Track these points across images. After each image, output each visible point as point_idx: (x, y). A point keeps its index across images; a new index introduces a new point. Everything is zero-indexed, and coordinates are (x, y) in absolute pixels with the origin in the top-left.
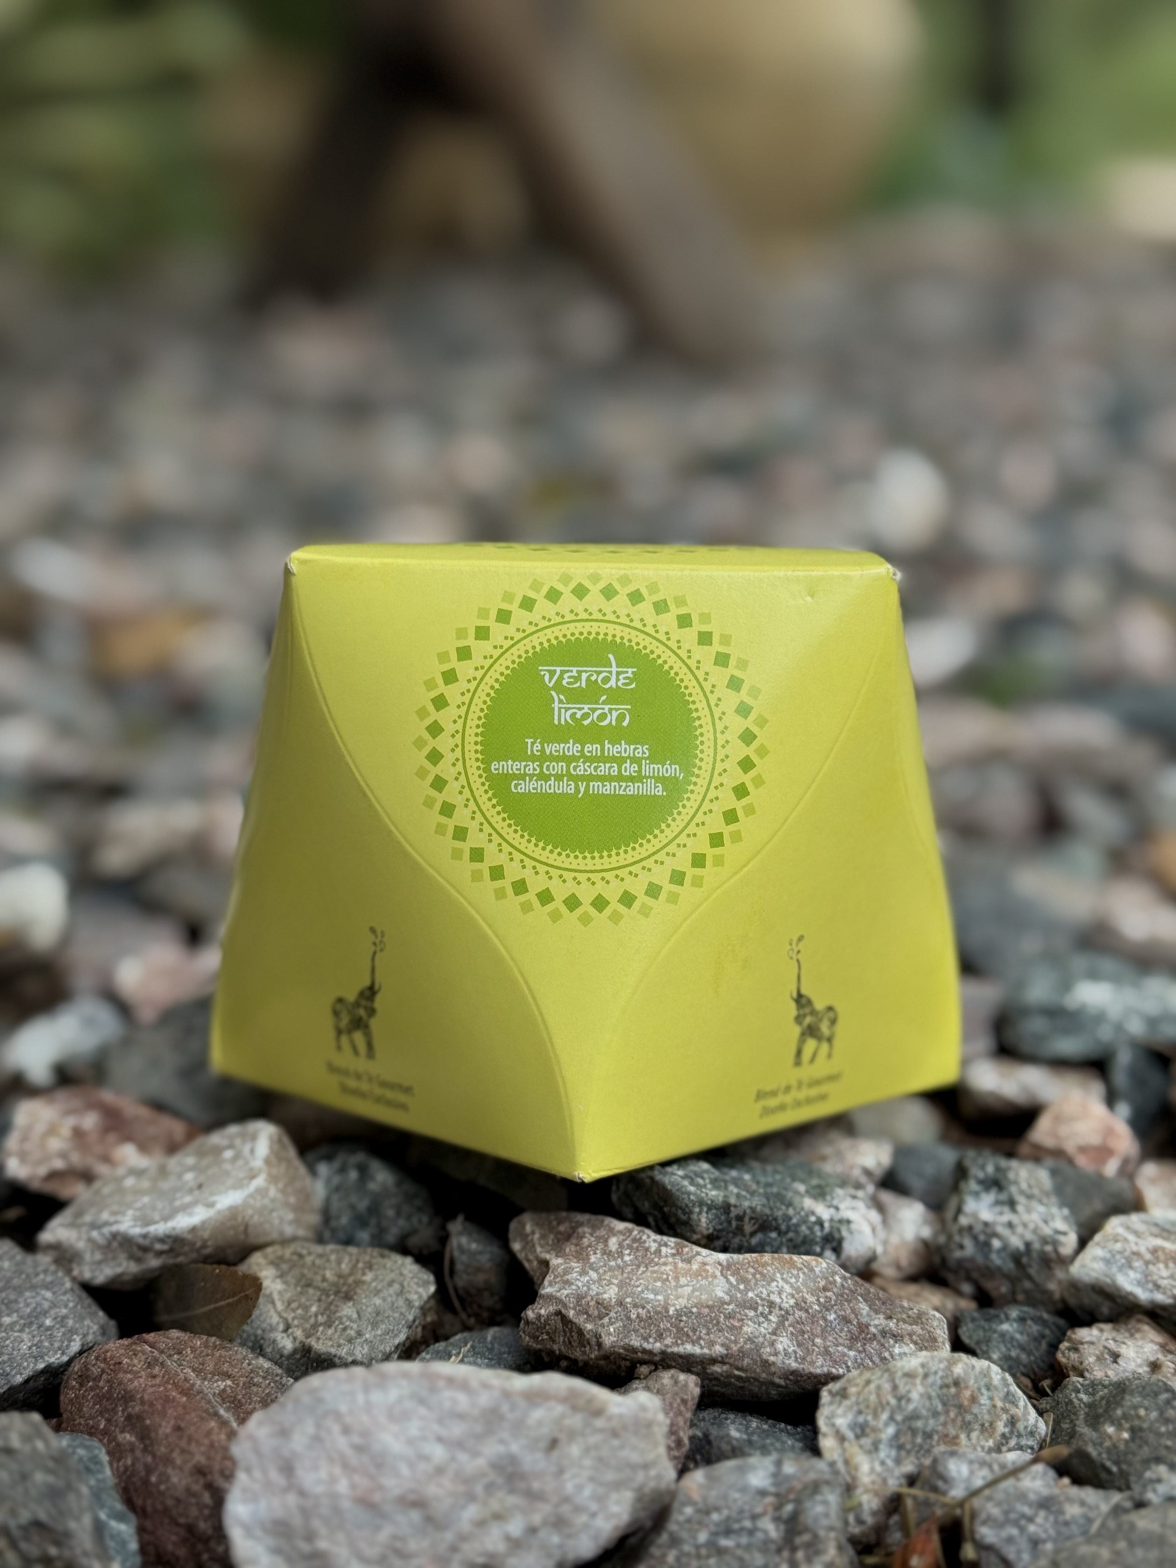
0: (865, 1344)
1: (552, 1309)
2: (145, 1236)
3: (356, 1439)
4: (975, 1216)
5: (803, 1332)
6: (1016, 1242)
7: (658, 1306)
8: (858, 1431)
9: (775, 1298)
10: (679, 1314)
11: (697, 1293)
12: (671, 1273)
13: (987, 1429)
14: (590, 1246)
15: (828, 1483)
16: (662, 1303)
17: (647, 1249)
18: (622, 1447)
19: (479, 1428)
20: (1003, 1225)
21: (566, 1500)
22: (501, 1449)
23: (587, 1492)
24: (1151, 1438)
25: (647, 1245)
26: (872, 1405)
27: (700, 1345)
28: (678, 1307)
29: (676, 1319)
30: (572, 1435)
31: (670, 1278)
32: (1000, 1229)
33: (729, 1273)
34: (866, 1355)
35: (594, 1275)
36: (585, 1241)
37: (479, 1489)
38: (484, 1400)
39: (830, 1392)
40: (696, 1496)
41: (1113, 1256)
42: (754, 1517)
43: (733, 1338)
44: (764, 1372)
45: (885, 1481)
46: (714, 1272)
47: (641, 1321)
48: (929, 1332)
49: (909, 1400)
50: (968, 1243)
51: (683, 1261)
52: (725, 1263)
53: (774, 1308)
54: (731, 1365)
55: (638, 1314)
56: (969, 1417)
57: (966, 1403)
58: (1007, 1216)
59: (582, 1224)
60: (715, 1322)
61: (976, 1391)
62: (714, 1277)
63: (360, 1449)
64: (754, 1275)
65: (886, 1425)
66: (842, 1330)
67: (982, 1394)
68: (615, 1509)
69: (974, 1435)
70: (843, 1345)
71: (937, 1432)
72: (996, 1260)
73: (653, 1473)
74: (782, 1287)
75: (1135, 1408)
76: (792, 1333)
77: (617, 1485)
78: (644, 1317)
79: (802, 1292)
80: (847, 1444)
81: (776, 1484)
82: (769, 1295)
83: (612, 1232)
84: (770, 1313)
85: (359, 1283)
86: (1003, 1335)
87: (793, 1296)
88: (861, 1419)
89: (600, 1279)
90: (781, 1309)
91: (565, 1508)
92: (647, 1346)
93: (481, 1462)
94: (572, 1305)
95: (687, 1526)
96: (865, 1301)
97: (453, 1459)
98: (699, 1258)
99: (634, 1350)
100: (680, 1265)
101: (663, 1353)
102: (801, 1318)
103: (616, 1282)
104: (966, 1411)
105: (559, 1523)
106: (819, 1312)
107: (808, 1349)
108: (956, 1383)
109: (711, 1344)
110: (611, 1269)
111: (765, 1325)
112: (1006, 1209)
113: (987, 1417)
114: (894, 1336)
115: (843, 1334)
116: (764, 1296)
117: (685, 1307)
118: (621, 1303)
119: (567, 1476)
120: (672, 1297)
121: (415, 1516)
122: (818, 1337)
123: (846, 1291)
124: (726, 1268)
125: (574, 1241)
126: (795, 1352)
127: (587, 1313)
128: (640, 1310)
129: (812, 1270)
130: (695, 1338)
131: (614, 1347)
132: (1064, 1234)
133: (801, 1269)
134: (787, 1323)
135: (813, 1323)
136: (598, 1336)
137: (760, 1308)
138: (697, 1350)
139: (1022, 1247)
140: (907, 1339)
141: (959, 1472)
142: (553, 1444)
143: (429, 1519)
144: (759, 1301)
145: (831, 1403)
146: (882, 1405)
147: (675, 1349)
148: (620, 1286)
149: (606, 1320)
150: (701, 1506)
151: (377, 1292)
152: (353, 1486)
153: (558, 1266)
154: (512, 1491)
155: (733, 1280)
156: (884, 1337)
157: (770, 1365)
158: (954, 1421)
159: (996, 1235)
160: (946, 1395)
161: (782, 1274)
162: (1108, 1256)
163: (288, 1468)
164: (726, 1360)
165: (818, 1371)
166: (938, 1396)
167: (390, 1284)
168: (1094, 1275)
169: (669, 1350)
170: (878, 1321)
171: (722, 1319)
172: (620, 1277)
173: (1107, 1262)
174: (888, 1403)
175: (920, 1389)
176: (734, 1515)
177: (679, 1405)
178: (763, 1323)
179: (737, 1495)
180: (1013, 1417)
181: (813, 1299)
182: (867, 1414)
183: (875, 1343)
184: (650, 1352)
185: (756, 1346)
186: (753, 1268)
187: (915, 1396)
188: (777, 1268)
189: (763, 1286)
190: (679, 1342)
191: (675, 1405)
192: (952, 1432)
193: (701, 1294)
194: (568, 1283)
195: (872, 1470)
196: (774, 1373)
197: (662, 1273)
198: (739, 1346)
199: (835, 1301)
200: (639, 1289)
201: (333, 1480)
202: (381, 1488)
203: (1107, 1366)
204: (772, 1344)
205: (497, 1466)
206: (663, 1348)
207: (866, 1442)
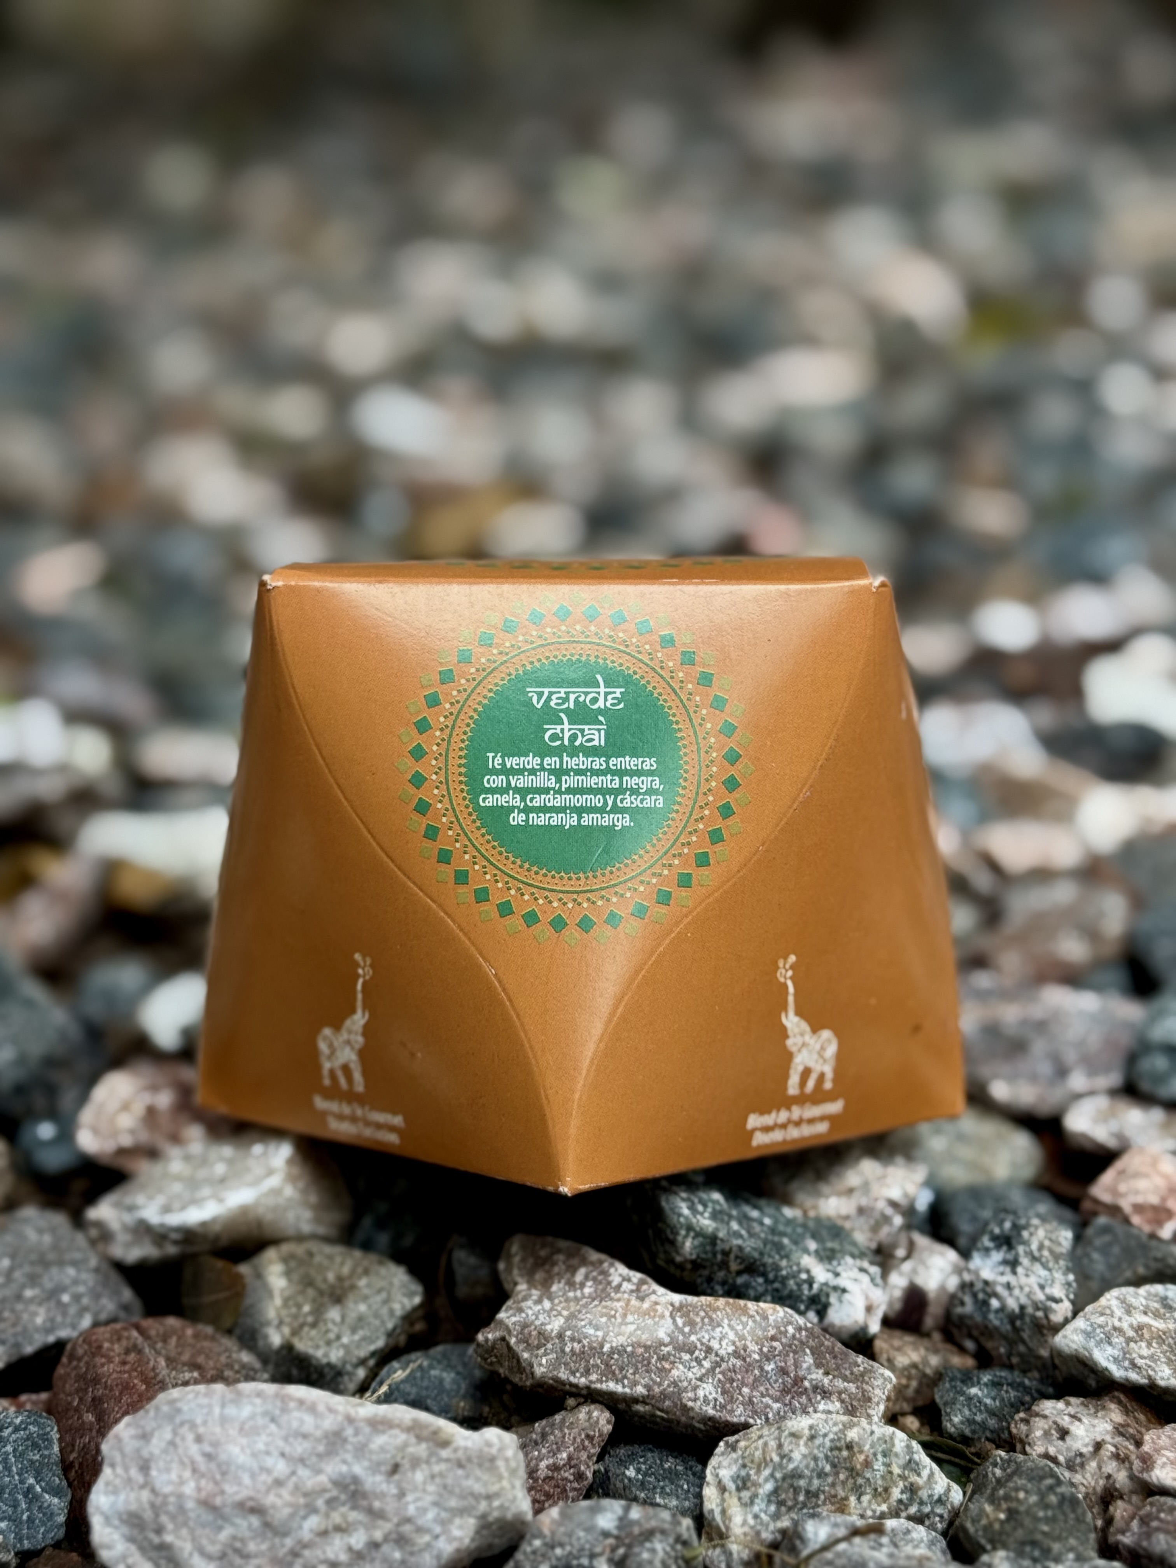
0: (793, 1398)
1: (498, 1334)
2: (162, 1225)
3: (208, 1449)
4: (977, 1273)
5: (732, 1381)
6: (1012, 1304)
7: (595, 1342)
8: (740, 1483)
9: (715, 1345)
10: (613, 1351)
11: (639, 1332)
12: (620, 1310)
13: (882, 1494)
14: (558, 1274)
15: (663, 1532)
16: (600, 1339)
17: (609, 1283)
18: (467, 1477)
19: (321, 1448)
20: (1002, 1285)
21: (408, 1520)
22: (344, 1469)
23: (431, 1515)
24: (1027, 1521)
25: (610, 1278)
26: (756, 1460)
27: (623, 1384)
28: (614, 1345)
29: (608, 1356)
30: (415, 1463)
31: (617, 1315)
32: (1000, 1289)
33: (679, 1314)
34: (791, 1409)
35: (547, 1304)
36: (556, 1269)
37: (320, 1503)
38: (329, 1423)
39: (727, 1443)
40: (546, 1531)
41: (1094, 1330)
42: (592, 1556)
43: (658, 1380)
44: (683, 1415)
45: (758, 1533)
46: (663, 1312)
47: (573, 1355)
48: (864, 1391)
49: (790, 1459)
50: (968, 1299)
51: (638, 1298)
52: (677, 1304)
53: (711, 1354)
54: (653, 1406)
55: (572, 1348)
56: (860, 1481)
57: (858, 1467)
58: (1008, 1278)
59: (559, 1251)
60: (645, 1362)
61: (871, 1456)
62: (662, 1317)
63: (209, 1457)
64: (703, 1319)
65: (766, 1480)
66: (776, 1381)
67: (877, 1460)
68: (457, 1533)
69: (865, 1499)
70: (771, 1397)
71: (824, 1492)
72: (994, 1320)
73: (496, 1503)
74: (726, 1333)
75: (1017, 1490)
76: (719, 1380)
77: (462, 1512)
78: (578, 1351)
79: (745, 1340)
80: (727, 1495)
81: (619, 1528)
82: (709, 1341)
83: (584, 1262)
84: (705, 1358)
85: (353, 1287)
86: (970, 1399)
87: (734, 1343)
88: (743, 1473)
89: (552, 1309)
90: (717, 1355)
91: (407, 1528)
92: (572, 1379)
93: (323, 1479)
94: (515, 1333)
95: (532, 1557)
96: (813, 1353)
97: (293, 1473)
98: (653, 1298)
99: (563, 1383)
100: (634, 1302)
101: (588, 1388)
102: (734, 1366)
103: (565, 1313)
104: (858, 1474)
105: (401, 1541)
106: (757, 1361)
107: (732, 1397)
108: (849, 1447)
109: (635, 1383)
110: (568, 1300)
111: (695, 1370)
112: (1008, 1269)
113: (880, 1482)
114: (825, 1392)
115: (776, 1386)
116: (705, 1341)
117: (622, 1346)
118: (561, 1336)
119: (410, 1498)
120: (611, 1334)
121: (255, 1521)
122: (747, 1386)
123: (796, 1342)
124: (677, 1309)
125: (547, 1267)
126: (716, 1400)
127: (527, 1342)
128: (575, 1345)
129: (765, 1318)
130: (620, 1376)
131: (543, 1377)
132: (1057, 1301)
133: (752, 1316)
134: (718, 1370)
135: (747, 1371)
136: (532, 1366)
137: (697, 1353)
138: (619, 1389)
139: (1017, 1310)
140: (834, 1398)
141: (816, 1534)
142: (395, 1468)
143: (267, 1525)
144: (699, 1346)
145: (723, 1454)
146: (765, 1462)
147: (598, 1386)
148: (567, 1319)
149: (542, 1350)
150: (548, 1540)
151: (365, 1298)
152: (199, 1489)
153: (520, 1292)
154: (354, 1508)
155: (680, 1322)
156: (814, 1392)
157: (689, 1410)
158: (843, 1483)
159: (996, 1295)
160: (837, 1457)
161: (730, 1320)
162: (1089, 1329)
163: (145, 1468)
164: (648, 1401)
165: (735, 1420)
166: (827, 1458)
167: (380, 1291)
168: (1074, 1346)
169: (593, 1386)
170: (817, 1375)
171: (653, 1361)
172: (572, 1309)
173: (1088, 1335)
174: (771, 1460)
175: (803, 1450)
176: (575, 1552)
177: (582, 1440)
178: (694, 1367)
179: (582, 1534)
180: (912, 1484)
181: (756, 1348)
182: (751, 1468)
183: (804, 1397)
184: (576, 1386)
185: (679, 1389)
186: (704, 1311)
187: (797, 1456)
188: (727, 1314)
189: (707, 1331)
190: (604, 1379)
191: (578, 1440)
192: (841, 1493)
193: (643, 1334)
194: (520, 1310)
195: (745, 1523)
196: (693, 1418)
197: (612, 1309)
198: (661, 1388)
199: (780, 1352)
200: (583, 1323)
201: (182, 1482)
202: (222, 1492)
203: (1050, 1442)
204: (695, 1388)
205: (340, 1483)
206: (588, 1383)
207: (746, 1495)
